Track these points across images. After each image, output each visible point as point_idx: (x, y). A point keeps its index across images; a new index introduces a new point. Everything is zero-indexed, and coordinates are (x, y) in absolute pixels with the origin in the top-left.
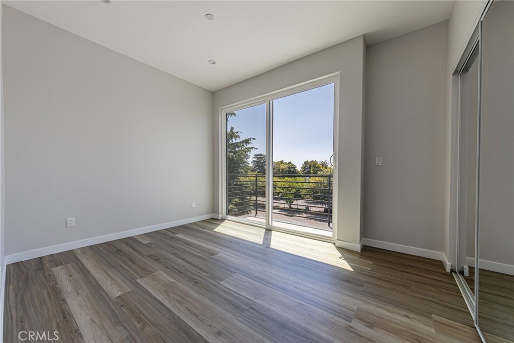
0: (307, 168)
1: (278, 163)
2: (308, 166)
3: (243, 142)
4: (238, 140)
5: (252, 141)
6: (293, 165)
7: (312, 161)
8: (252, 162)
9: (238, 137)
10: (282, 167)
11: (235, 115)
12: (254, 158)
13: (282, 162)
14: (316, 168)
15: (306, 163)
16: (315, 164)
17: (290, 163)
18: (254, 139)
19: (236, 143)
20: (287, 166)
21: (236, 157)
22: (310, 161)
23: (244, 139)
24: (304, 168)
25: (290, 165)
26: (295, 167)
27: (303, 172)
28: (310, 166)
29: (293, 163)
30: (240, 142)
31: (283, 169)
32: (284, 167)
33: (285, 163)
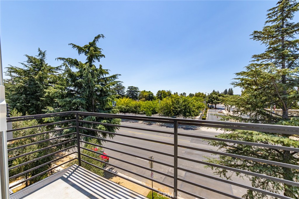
0: (160, 95)
1: (142, 92)
2: (160, 93)
3: (111, 77)
4: (107, 76)
5: (119, 77)
6: (152, 93)
7: (163, 91)
8: (127, 92)
9: (108, 73)
10: (145, 94)
11: (105, 57)
12: (128, 89)
13: (145, 91)
14: (165, 94)
15: (159, 92)
16: (164, 92)
17: (149, 92)
18: (120, 75)
19: (105, 78)
20: (148, 94)
21: (105, 88)
22: (161, 90)
23: (112, 75)
24: (158, 95)
25: (149, 93)
26: (152, 94)
27: (158, 97)
28: (161, 93)
29: (151, 91)
30: (109, 77)
31: (145, 96)
32: (146, 94)
33: (147, 92)
